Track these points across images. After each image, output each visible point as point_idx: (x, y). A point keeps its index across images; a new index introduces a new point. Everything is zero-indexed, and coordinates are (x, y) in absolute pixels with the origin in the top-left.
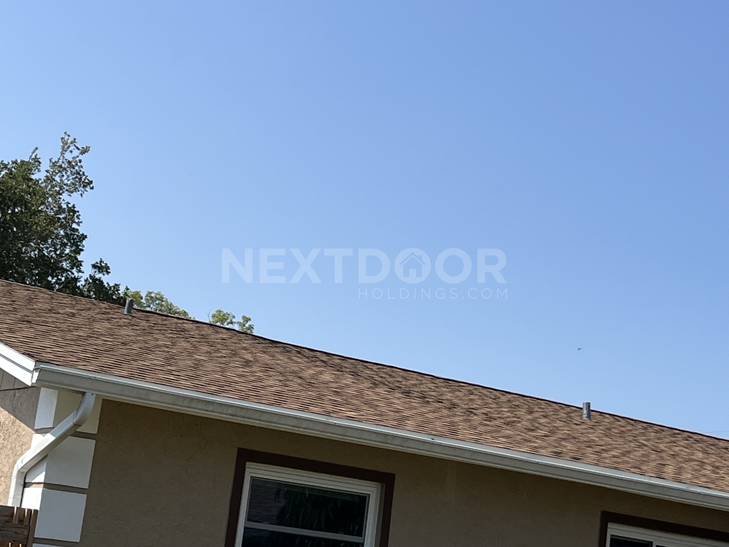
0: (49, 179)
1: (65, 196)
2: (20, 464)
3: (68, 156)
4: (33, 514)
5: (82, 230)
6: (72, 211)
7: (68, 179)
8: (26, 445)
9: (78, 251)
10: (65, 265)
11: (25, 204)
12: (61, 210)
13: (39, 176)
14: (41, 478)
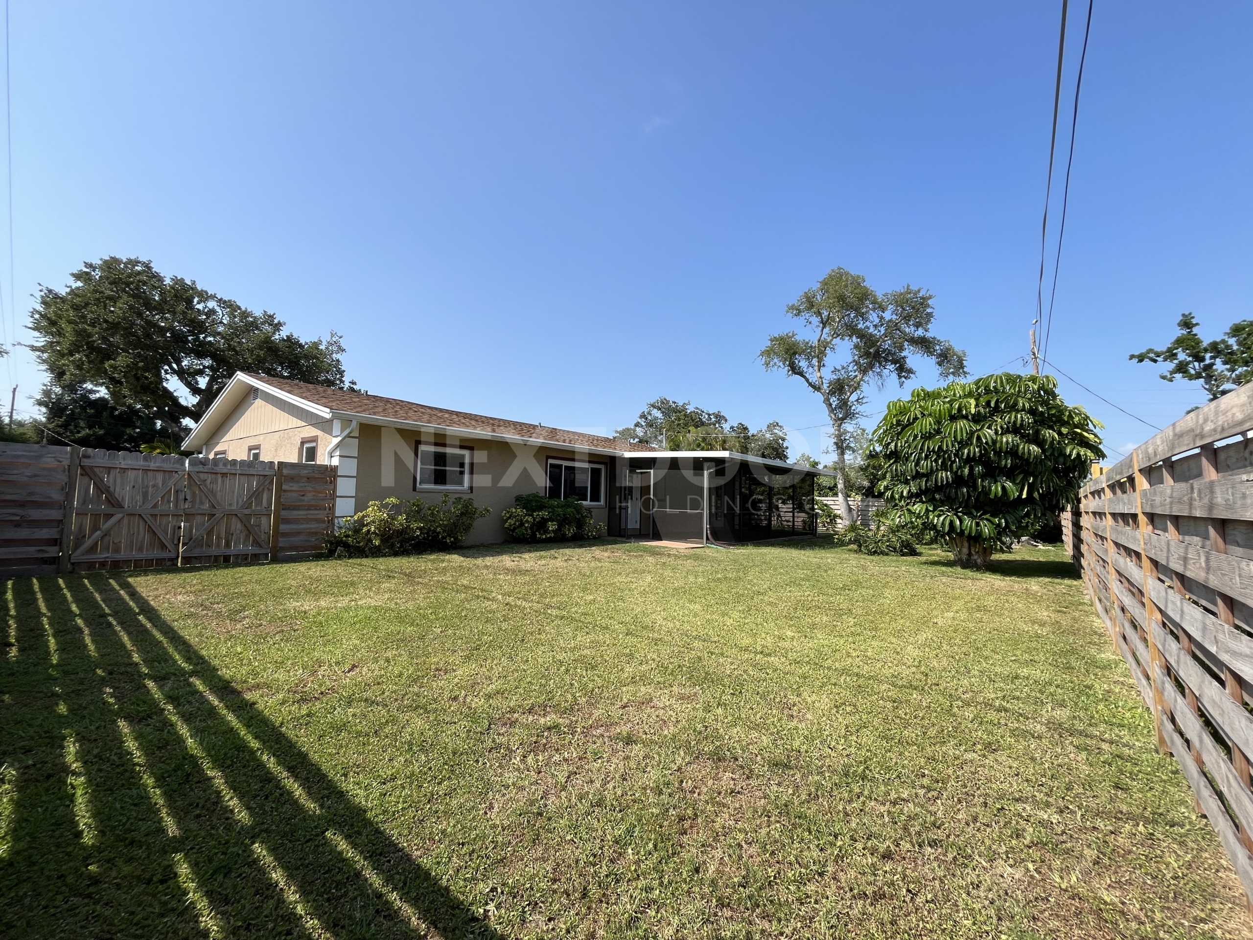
0: (327, 348)
1: (334, 356)
2: (328, 449)
3: (334, 339)
4: (336, 467)
5: (343, 368)
6: (338, 361)
7: (335, 348)
8: (330, 443)
9: (342, 377)
10: (338, 382)
11: (317, 358)
12: (333, 361)
13: (322, 347)
14: (338, 453)
